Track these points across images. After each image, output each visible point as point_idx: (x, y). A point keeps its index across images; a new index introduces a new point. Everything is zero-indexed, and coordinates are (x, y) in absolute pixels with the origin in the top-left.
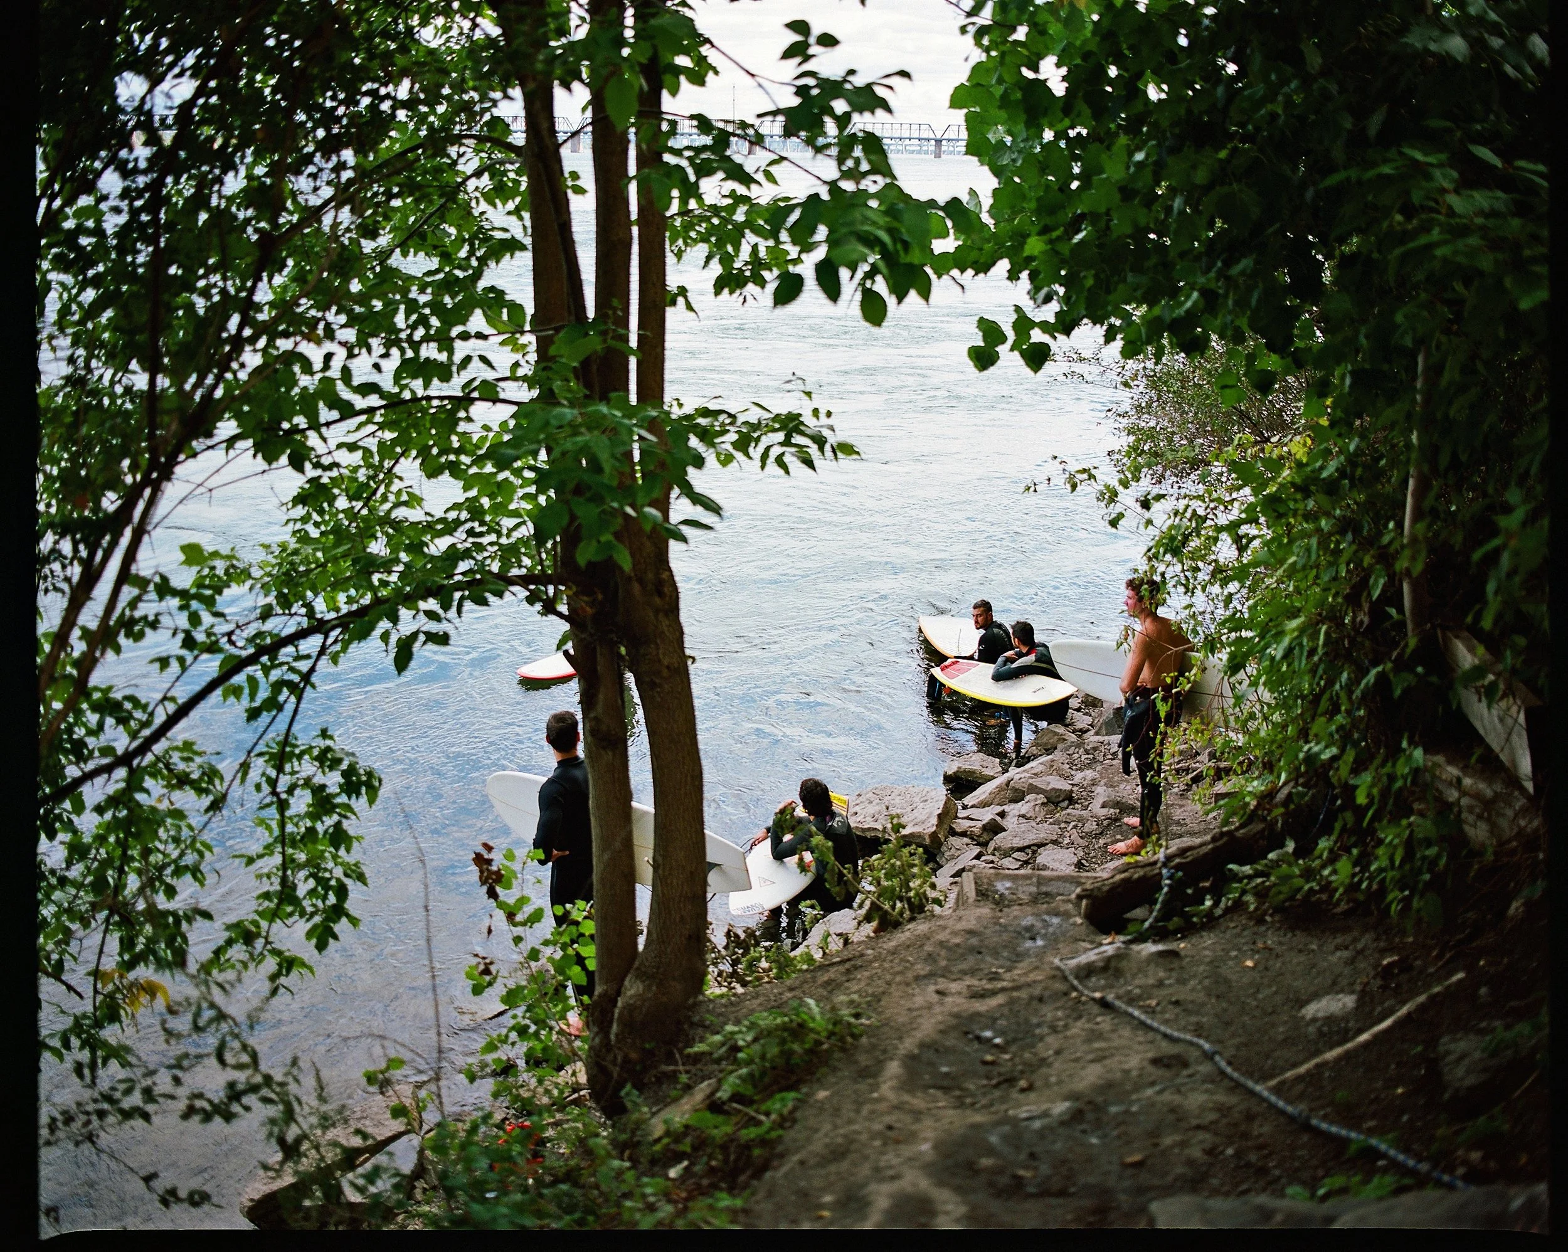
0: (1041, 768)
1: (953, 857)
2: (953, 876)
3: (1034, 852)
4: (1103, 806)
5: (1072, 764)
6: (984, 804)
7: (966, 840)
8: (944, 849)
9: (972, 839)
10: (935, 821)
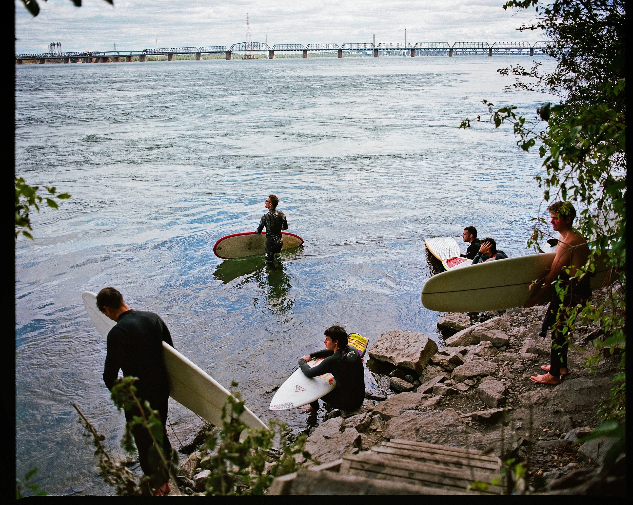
0: (492, 324)
1: (428, 379)
2: (425, 393)
3: (479, 380)
4: (528, 351)
5: (512, 322)
6: (455, 345)
7: (438, 368)
8: (424, 373)
9: (443, 367)
10: (419, 355)
